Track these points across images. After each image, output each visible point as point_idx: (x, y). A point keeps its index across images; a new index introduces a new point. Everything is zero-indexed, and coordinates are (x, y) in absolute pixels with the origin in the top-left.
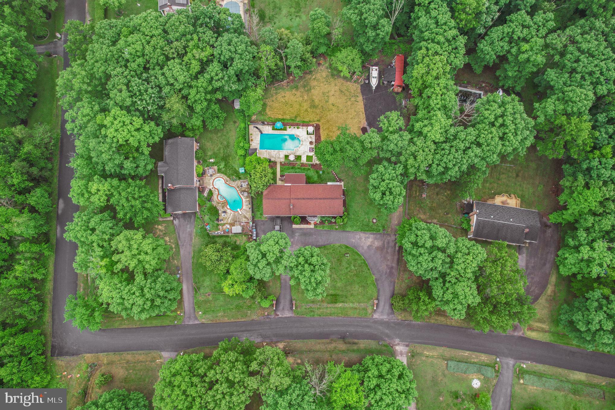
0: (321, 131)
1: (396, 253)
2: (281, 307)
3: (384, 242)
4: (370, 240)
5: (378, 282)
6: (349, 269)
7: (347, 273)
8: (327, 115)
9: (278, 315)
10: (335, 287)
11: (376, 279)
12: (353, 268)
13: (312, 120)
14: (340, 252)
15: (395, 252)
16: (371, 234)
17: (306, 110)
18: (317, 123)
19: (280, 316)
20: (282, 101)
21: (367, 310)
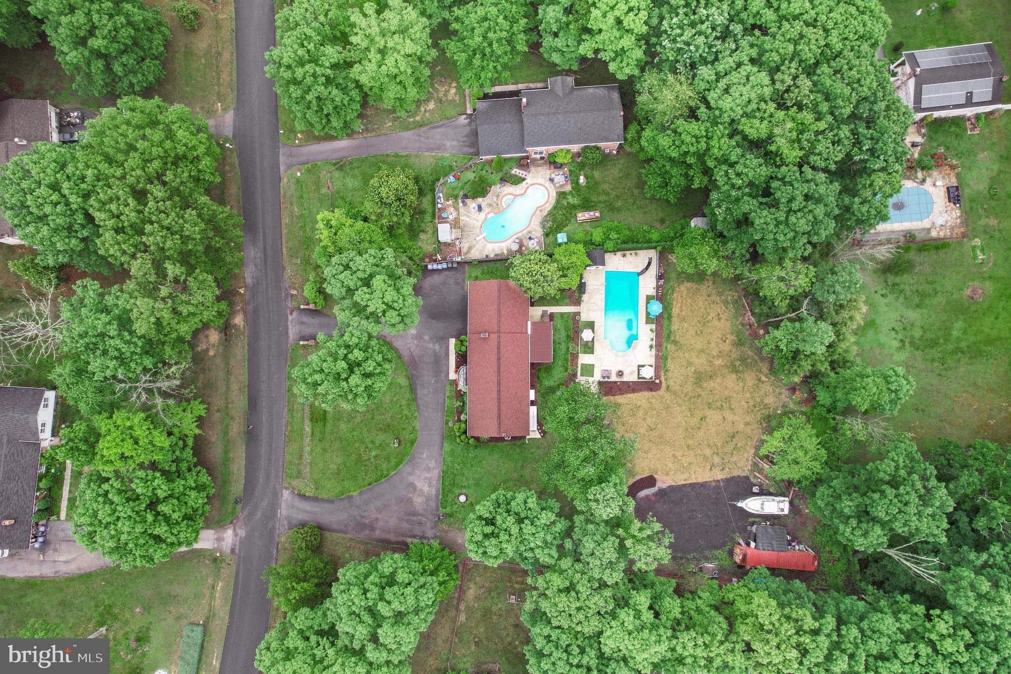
0: (646, 394)
1: (401, 539)
2: (305, 319)
3: (421, 515)
4: (426, 489)
5: (346, 501)
6: (370, 445)
7: (363, 443)
8: (680, 406)
9: (291, 314)
10: (339, 419)
11: (351, 497)
12: (373, 453)
13: (670, 374)
14: (403, 429)
15: (403, 535)
16: (438, 490)
17: (690, 364)
18: (664, 385)
19: (290, 318)
20: (709, 314)
21: (298, 478)
